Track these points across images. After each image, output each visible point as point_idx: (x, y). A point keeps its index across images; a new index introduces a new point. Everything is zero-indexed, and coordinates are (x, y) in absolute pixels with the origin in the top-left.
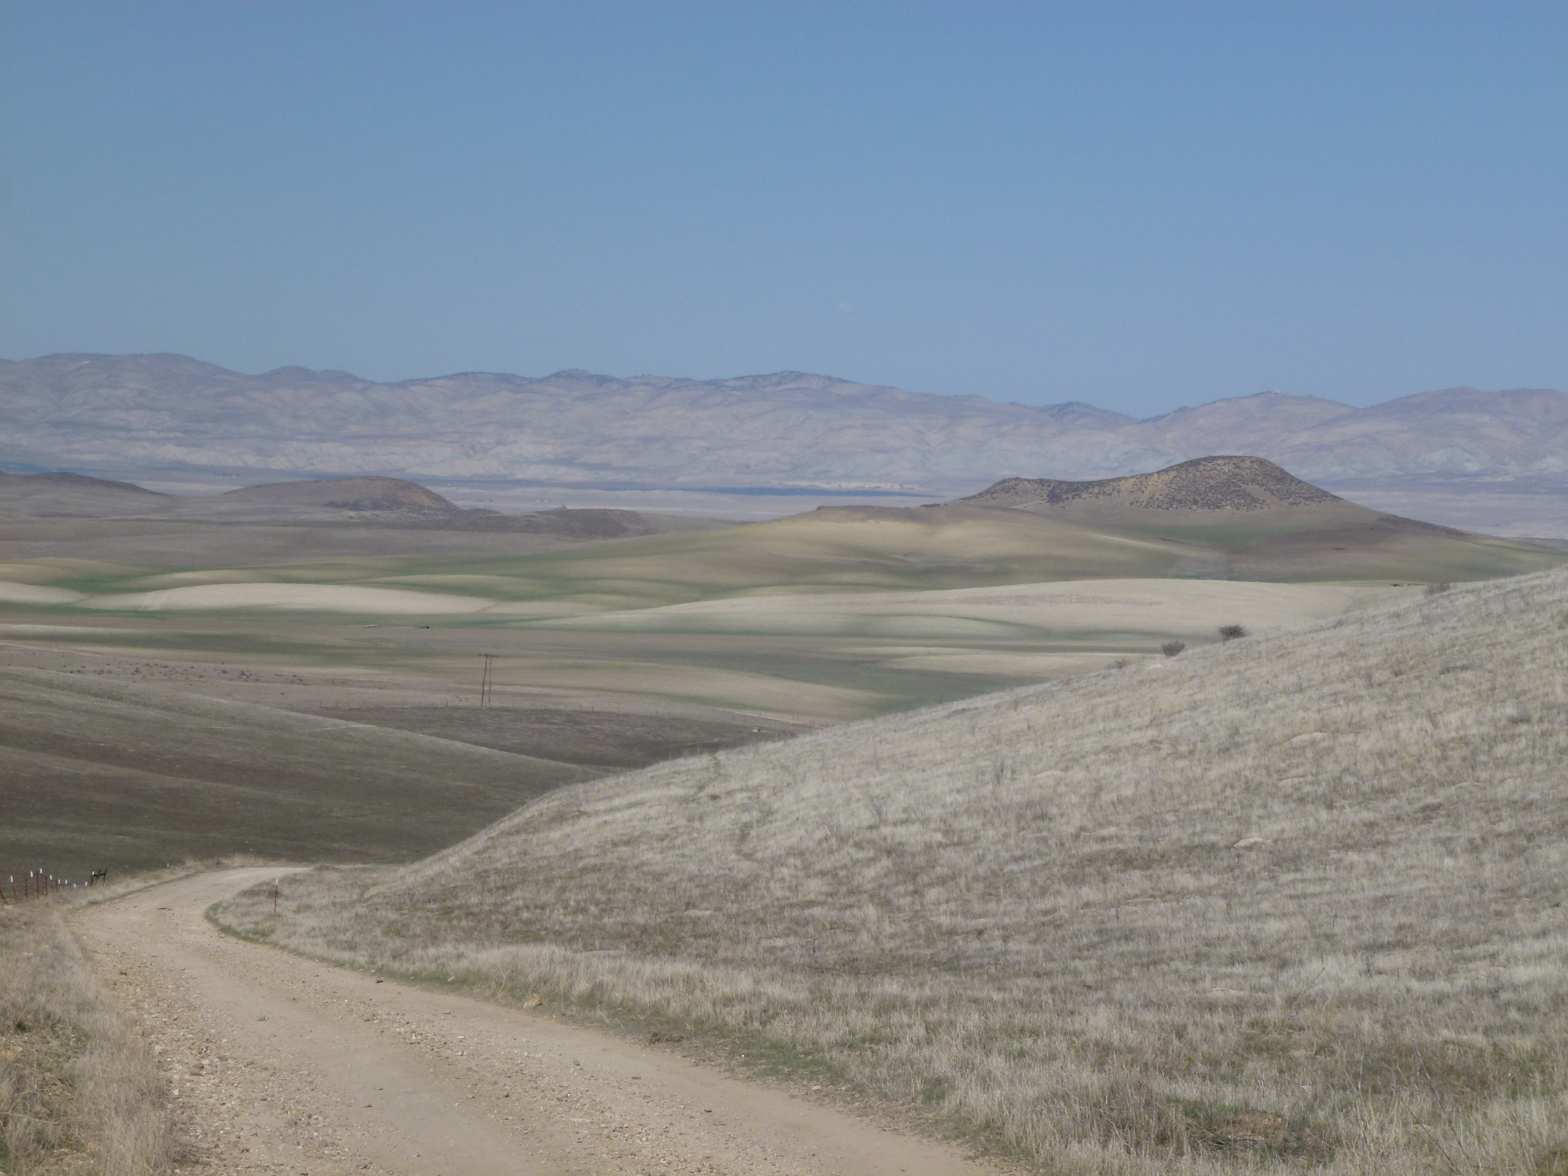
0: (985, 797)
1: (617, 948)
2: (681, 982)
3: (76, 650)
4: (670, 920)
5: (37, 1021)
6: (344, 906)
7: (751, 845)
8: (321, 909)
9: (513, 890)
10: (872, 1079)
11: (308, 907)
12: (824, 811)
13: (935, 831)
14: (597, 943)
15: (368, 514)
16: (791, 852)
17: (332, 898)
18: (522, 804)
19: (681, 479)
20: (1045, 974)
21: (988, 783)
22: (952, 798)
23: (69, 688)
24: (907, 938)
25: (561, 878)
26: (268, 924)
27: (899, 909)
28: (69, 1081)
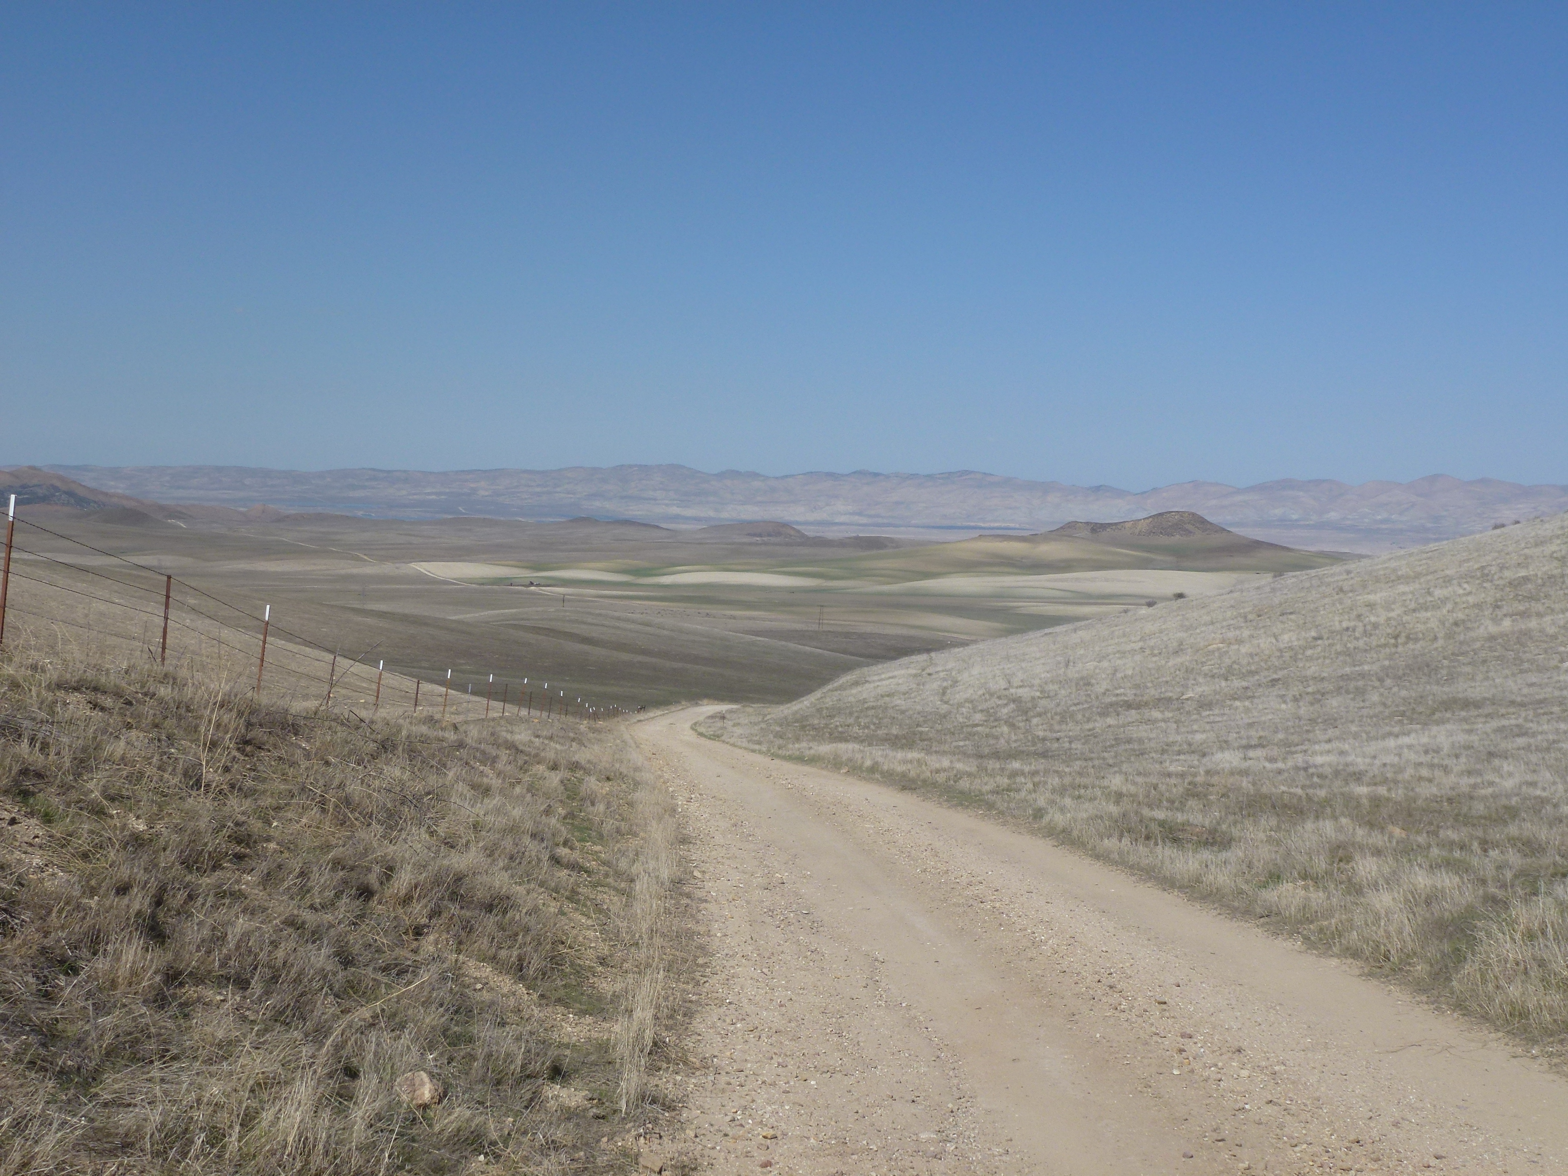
0: (1060, 675)
1: (884, 745)
2: (915, 762)
3: (631, 603)
4: (909, 732)
5: (615, 776)
6: (755, 724)
7: (948, 697)
8: (744, 725)
9: (834, 717)
10: (1008, 808)
11: (739, 724)
12: (983, 681)
13: (1036, 691)
14: (875, 743)
15: (765, 539)
16: (967, 700)
17: (750, 720)
19: (913, 522)
20: (1090, 759)
21: (1062, 668)
22: (1045, 675)
23: (627, 620)
24: (1023, 742)
25: (857, 712)
26: (719, 732)
27: (1019, 728)
28: (631, 804)
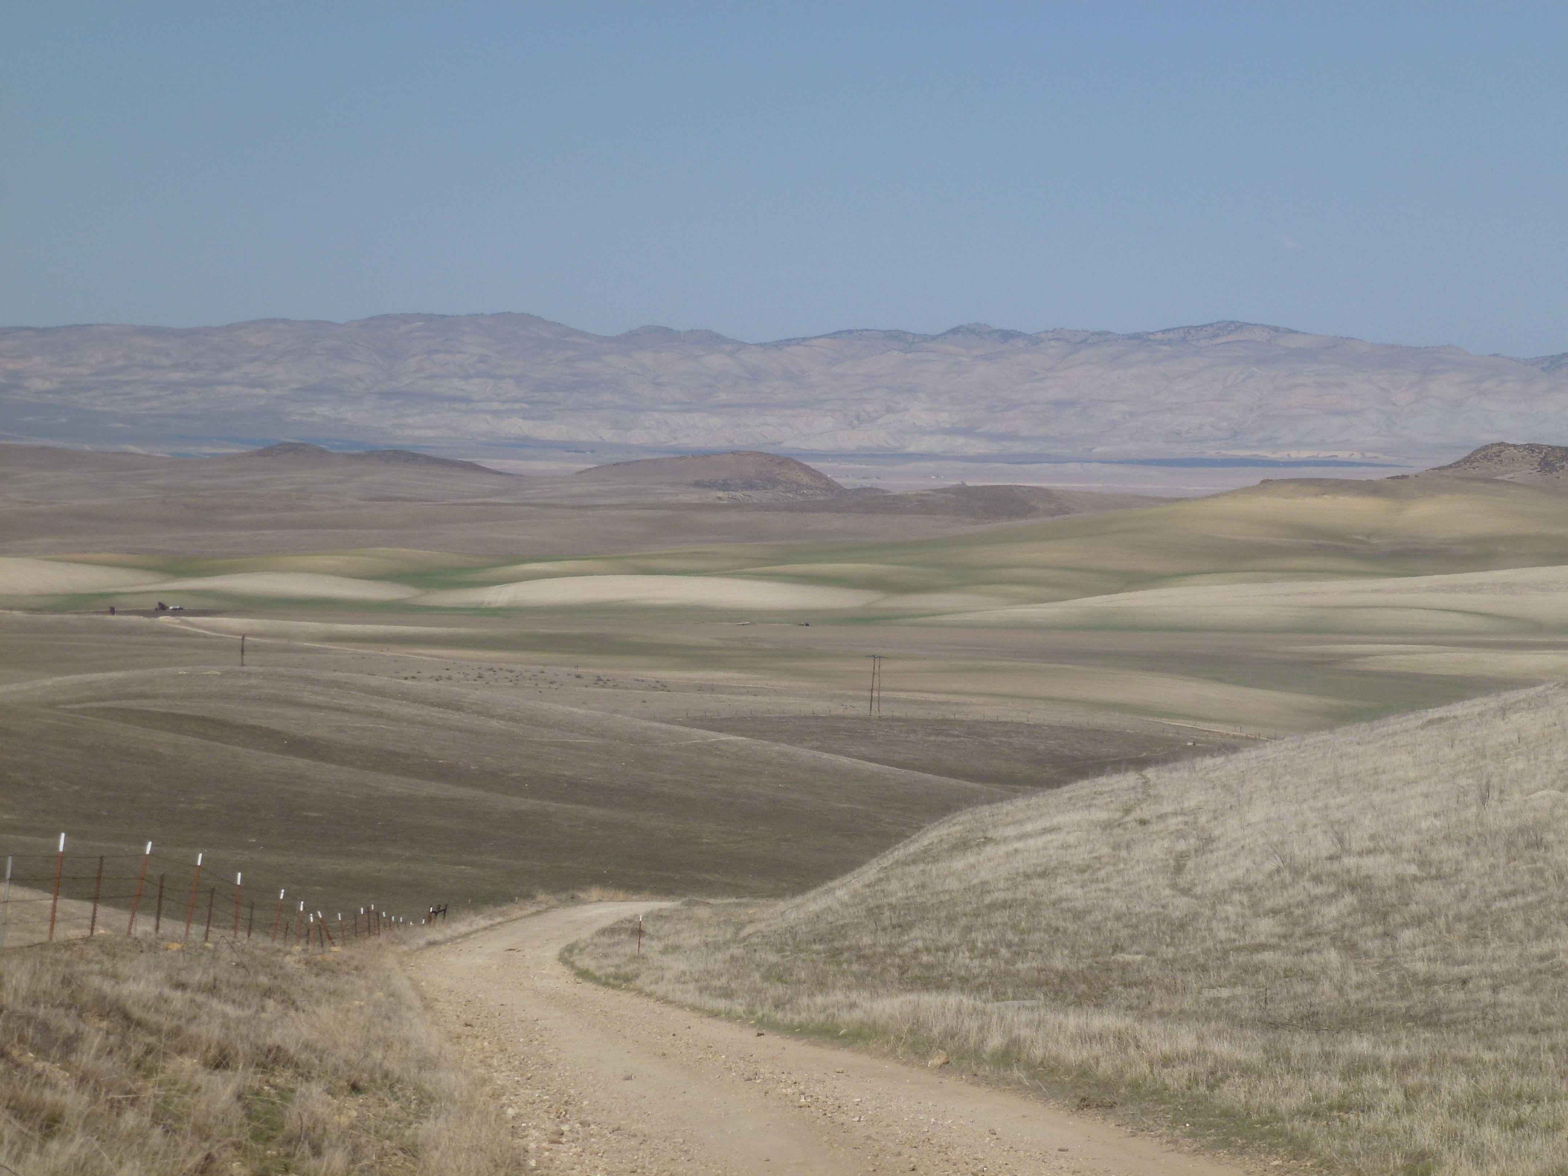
0: (1468, 822)
1: (1033, 998)
2: (1111, 1038)
3: (410, 654)
4: (1095, 965)
5: (373, 1080)
6: (717, 947)
7: (1189, 877)
8: (691, 951)
9: (911, 929)
10: (1343, 1153)
11: (676, 948)
12: (1276, 838)
13: (1409, 862)
14: (1010, 991)
15: (739, 495)
16: (1236, 886)
17: (703, 938)
18: (919, 829)
19: (1098, 450)
20: (1543, 1030)
21: (1471, 804)
22: (1429, 823)
23: (404, 696)
24: (1377, 987)
25: (965, 915)
26: (630, 968)
27: (1367, 954)
28: (411, 1151)
